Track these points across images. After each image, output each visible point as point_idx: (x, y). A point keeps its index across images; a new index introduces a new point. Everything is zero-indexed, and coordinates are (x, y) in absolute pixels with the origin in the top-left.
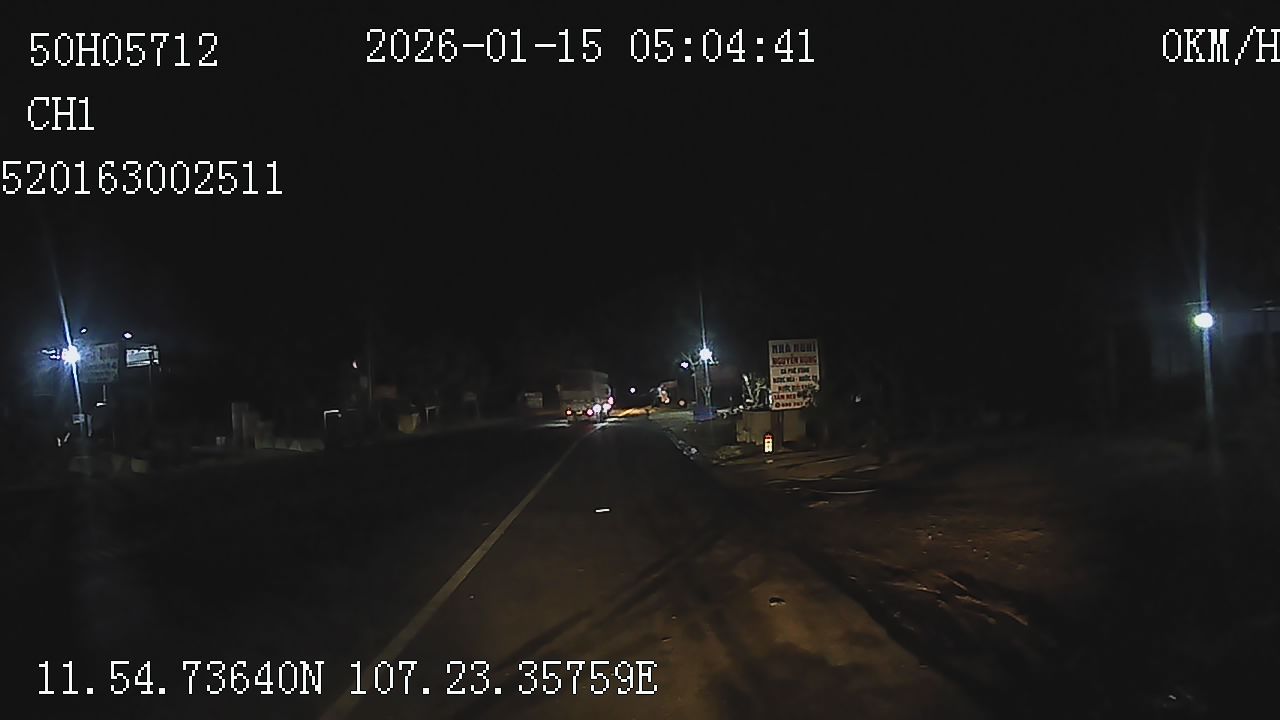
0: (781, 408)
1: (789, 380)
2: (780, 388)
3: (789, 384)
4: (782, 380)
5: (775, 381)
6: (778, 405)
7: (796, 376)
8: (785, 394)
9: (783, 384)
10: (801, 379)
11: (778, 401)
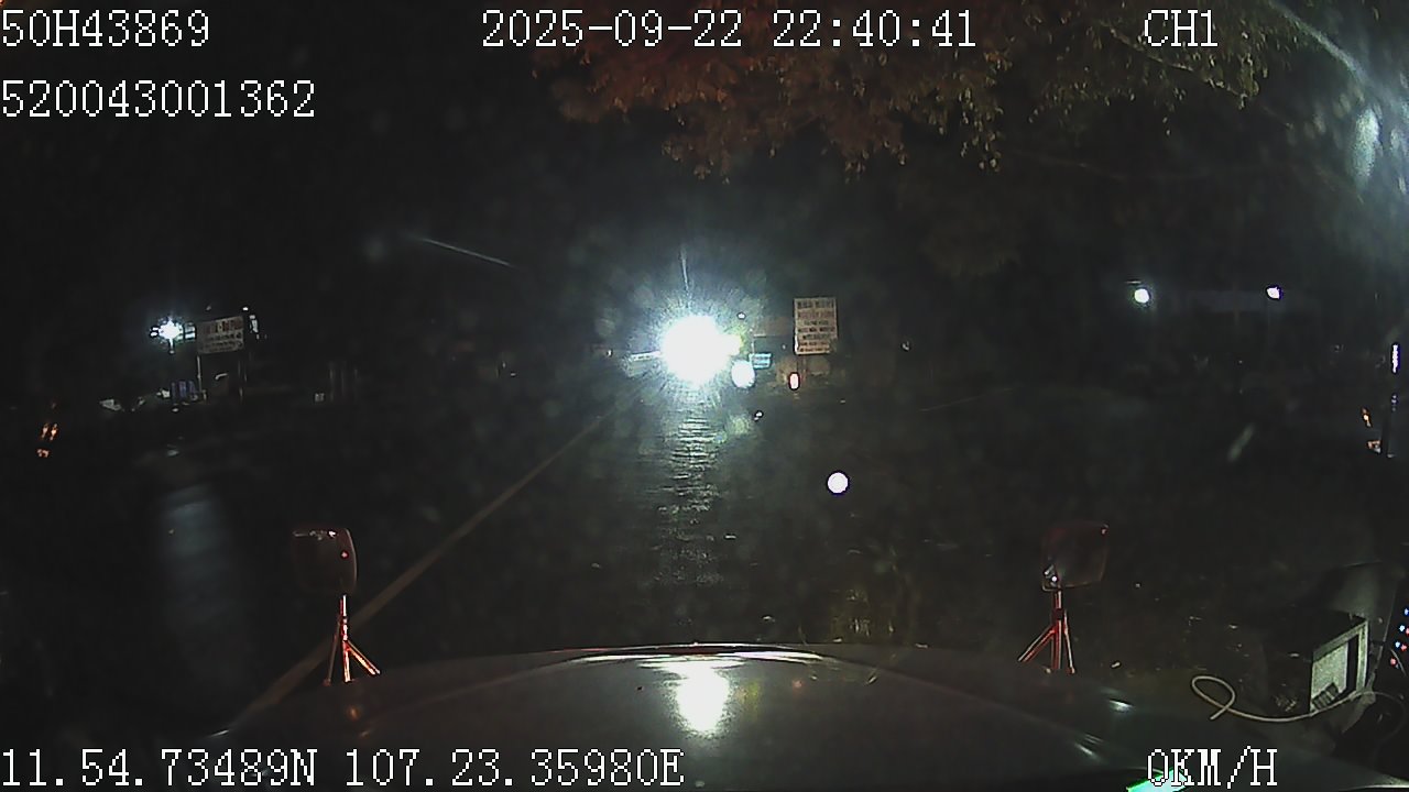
0: (804, 353)
1: (811, 330)
2: (804, 337)
3: (812, 333)
4: (805, 330)
5: (799, 331)
6: (802, 350)
7: (818, 327)
8: (808, 341)
9: (805, 334)
10: (821, 330)
11: (804, 347)
